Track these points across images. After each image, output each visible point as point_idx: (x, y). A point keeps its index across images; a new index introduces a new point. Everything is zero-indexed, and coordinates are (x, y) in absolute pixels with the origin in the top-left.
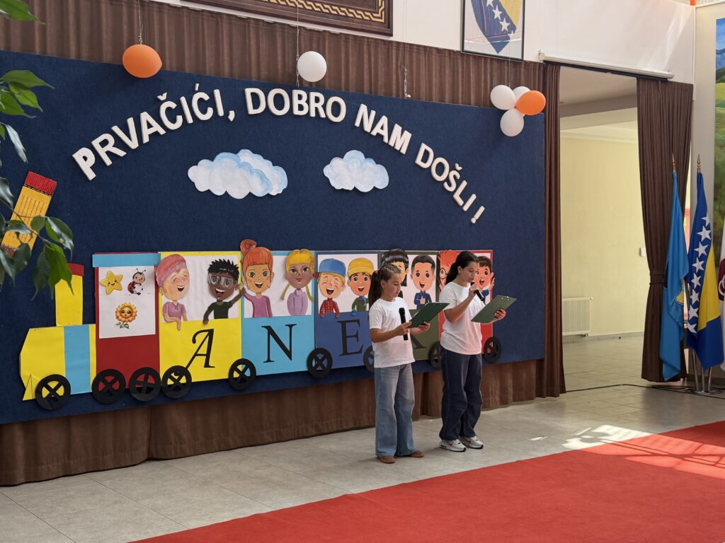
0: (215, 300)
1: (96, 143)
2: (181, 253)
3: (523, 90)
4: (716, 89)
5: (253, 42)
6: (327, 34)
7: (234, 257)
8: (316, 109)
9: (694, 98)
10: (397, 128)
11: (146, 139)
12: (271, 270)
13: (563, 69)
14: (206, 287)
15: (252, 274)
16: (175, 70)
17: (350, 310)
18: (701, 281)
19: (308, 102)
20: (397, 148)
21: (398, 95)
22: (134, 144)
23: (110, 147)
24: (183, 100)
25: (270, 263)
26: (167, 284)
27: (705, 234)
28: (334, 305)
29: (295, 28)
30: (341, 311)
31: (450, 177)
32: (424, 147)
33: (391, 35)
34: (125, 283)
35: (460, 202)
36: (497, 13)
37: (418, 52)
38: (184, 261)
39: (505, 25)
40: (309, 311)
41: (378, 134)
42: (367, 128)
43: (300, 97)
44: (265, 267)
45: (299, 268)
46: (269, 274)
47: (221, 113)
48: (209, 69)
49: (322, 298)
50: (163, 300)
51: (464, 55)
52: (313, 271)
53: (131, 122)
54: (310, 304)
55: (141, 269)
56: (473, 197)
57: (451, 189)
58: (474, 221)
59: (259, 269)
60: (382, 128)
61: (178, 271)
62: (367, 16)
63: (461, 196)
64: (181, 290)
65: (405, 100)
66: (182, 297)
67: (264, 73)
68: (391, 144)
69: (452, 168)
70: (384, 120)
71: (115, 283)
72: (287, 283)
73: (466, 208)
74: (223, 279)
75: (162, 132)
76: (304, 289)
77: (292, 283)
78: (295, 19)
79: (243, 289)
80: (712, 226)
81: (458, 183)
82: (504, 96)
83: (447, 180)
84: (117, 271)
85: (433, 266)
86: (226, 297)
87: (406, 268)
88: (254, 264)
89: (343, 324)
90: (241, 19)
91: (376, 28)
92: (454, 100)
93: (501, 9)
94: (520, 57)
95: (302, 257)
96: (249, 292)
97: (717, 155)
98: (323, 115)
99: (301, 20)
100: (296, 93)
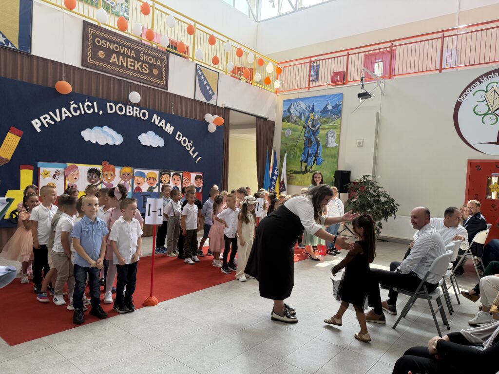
0: (90, 184)
1: (42, 118)
2: (76, 164)
3: (216, 116)
4: (282, 124)
5: (112, 86)
6: (142, 87)
8: (136, 114)
9: (275, 126)
10: (168, 125)
11: (64, 118)
12: (114, 174)
13: (231, 111)
14: (86, 178)
15: (106, 175)
16: (79, 92)
17: (146, 191)
18: (274, 188)
19: (133, 110)
20: (168, 132)
21: (169, 112)
22: (58, 120)
23: (48, 120)
24: (80, 104)
25: (114, 171)
26: (70, 176)
27: (276, 173)
28: (140, 189)
29: (129, 82)
30: (143, 191)
31: (188, 145)
32: (179, 133)
33: (167, 90)
34: (52, 174)
35: (192, 155)
36: (208, 88)
37: (178, 98)
38: (77, 167)
39: (211, 92)
41: (161, 126)
42: (157, 123)
43: (129, 109)
44: (112, 172)
45: (126, 174)
46: (113, 175)
47: (96, 111)
48: (93, 94)
49: (135, 186)
50: (68, 182)
51: (195, 101)
52: (132, 175)
53: (57, 111)
54: (130, 188)
55: (59, 169)
56: (197, 153)
57: (189, 149)
58: (196, 162)
59: (109, 173)
60: (162, 124)
61: (75, 171)
62: (158, 81)
63: (192, 152)
64: (75, 179)
65: (172, 115)
66: (76, 182)
67: (116, 98)
68: (166, 130)
69: (189, 142)
70: (163, 121)
71: (47, 174)
72: (121, 179)
73: (194, 157)
74: (94, 176)
75: (71, 116)
76: (128, 182)
77: (123, 179)
78: (129, 79)
79: (102, 180)
80: (278, 170)
81: (191, 147)
82: (209, 118)
83: (187, 146)
84: (48, 169)
85: (180, 177)
86: (94, 183)
87: (170, 177)
88: (107, 171)
89: (144, 196)
90: (107, 76)
91: (161, 86)
92: (191, 116)
93: (209, 86)
94: (216, 104)
95: (127, 170)
96: (104, 181)
97: (281, 146)
98: (139, 116)
99: (131, 80)
100: (128, 107)
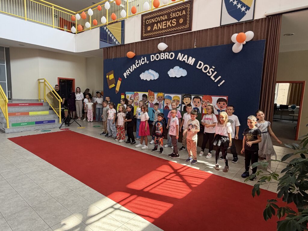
1: (127, 72)
7: (147, 94)
10: (190, 58)
14: (142, 100)
16: (139, 55)
22: (131, 71)
25: (154, 95)
26: (136, 98)
28: (168, 107)
31: (210, 71)
32: (200, 62)
33: (191, 30)
35: (213, 79)
38: (138, 94)
40: (162, 108)
42: (180, 59)
43: (162, 55)
44: (153, 96)
45: (160, 97)
47: (146, 62)
49: (165, 105)
51: (222, 27)
53: (131, 67)
54: (162, 106)
56: (220, 77)
57: (210, 75)
58: (219, 85)
60: (185, 59)
61: (137, 96)
62: (183, 27)
65: (194, 49)
66: (138, 101)
67: (156, 51)
68: (188, 63)
69: (211, 68)
70: (186, 56)
72: (157, 100)
73: (216, 81)
74: (145, 98)
75: (136, 68)
76: (161, 102)
81: (213, 72)
84: (128, 95)
85: (201, 100)
86: (145, 102)
87: (191, 99)
91: (185, 30)
94: (251, 19)
95: (161, 94)
98: (168, 58)
